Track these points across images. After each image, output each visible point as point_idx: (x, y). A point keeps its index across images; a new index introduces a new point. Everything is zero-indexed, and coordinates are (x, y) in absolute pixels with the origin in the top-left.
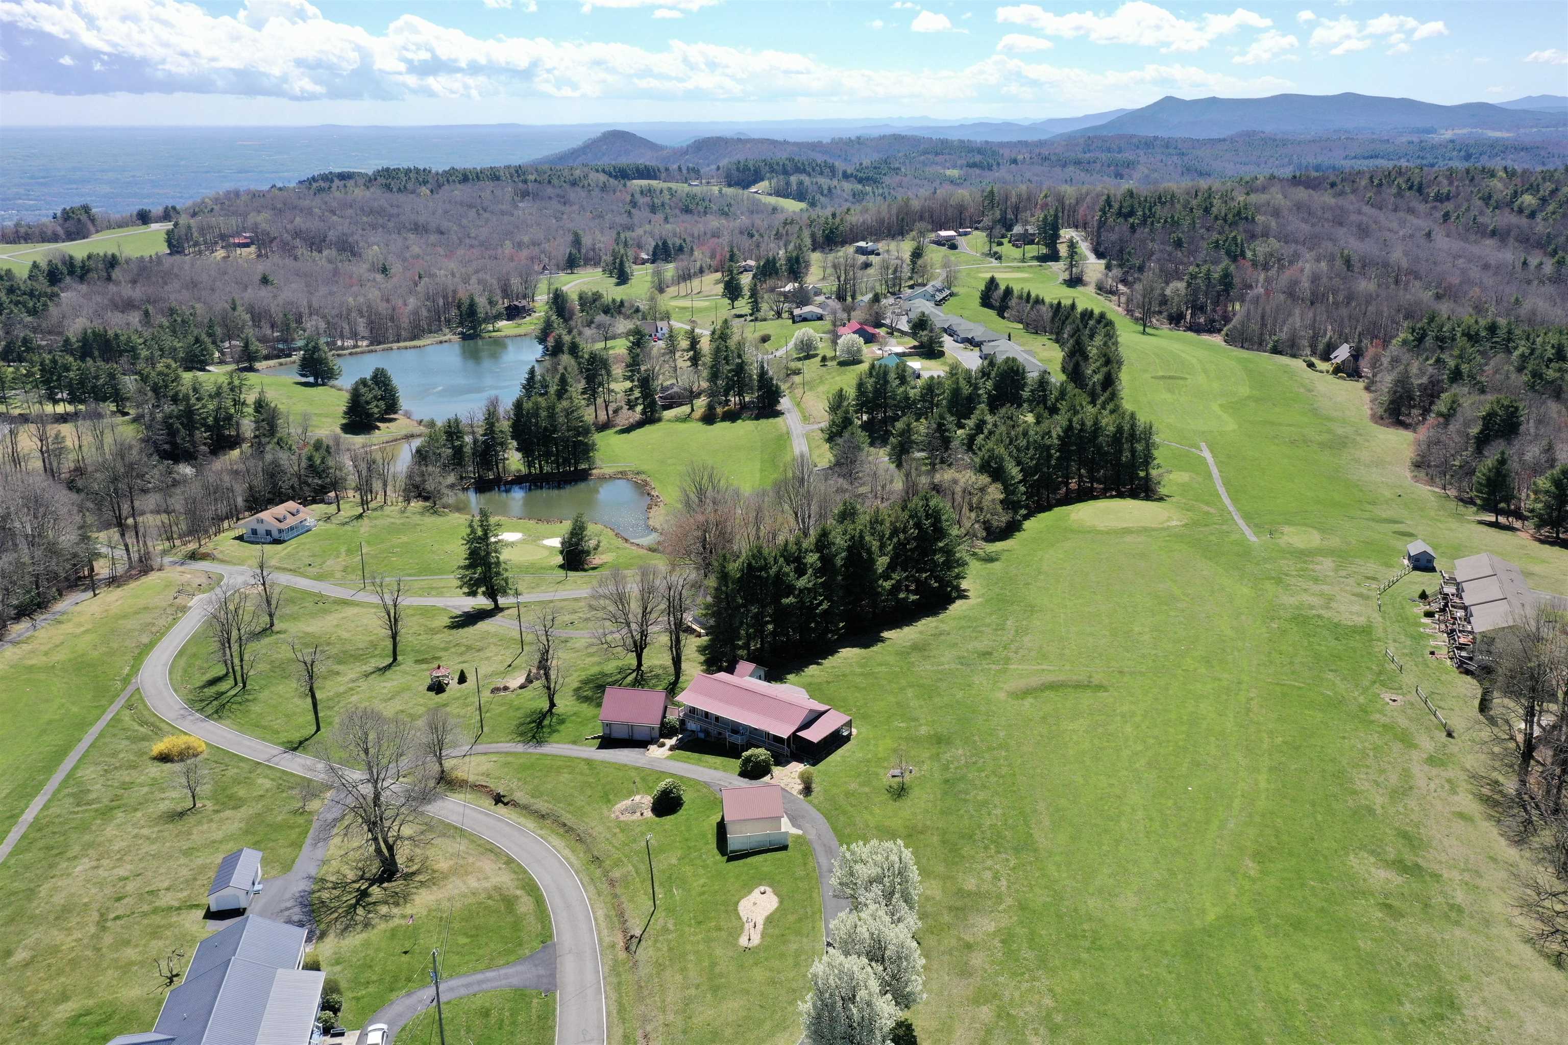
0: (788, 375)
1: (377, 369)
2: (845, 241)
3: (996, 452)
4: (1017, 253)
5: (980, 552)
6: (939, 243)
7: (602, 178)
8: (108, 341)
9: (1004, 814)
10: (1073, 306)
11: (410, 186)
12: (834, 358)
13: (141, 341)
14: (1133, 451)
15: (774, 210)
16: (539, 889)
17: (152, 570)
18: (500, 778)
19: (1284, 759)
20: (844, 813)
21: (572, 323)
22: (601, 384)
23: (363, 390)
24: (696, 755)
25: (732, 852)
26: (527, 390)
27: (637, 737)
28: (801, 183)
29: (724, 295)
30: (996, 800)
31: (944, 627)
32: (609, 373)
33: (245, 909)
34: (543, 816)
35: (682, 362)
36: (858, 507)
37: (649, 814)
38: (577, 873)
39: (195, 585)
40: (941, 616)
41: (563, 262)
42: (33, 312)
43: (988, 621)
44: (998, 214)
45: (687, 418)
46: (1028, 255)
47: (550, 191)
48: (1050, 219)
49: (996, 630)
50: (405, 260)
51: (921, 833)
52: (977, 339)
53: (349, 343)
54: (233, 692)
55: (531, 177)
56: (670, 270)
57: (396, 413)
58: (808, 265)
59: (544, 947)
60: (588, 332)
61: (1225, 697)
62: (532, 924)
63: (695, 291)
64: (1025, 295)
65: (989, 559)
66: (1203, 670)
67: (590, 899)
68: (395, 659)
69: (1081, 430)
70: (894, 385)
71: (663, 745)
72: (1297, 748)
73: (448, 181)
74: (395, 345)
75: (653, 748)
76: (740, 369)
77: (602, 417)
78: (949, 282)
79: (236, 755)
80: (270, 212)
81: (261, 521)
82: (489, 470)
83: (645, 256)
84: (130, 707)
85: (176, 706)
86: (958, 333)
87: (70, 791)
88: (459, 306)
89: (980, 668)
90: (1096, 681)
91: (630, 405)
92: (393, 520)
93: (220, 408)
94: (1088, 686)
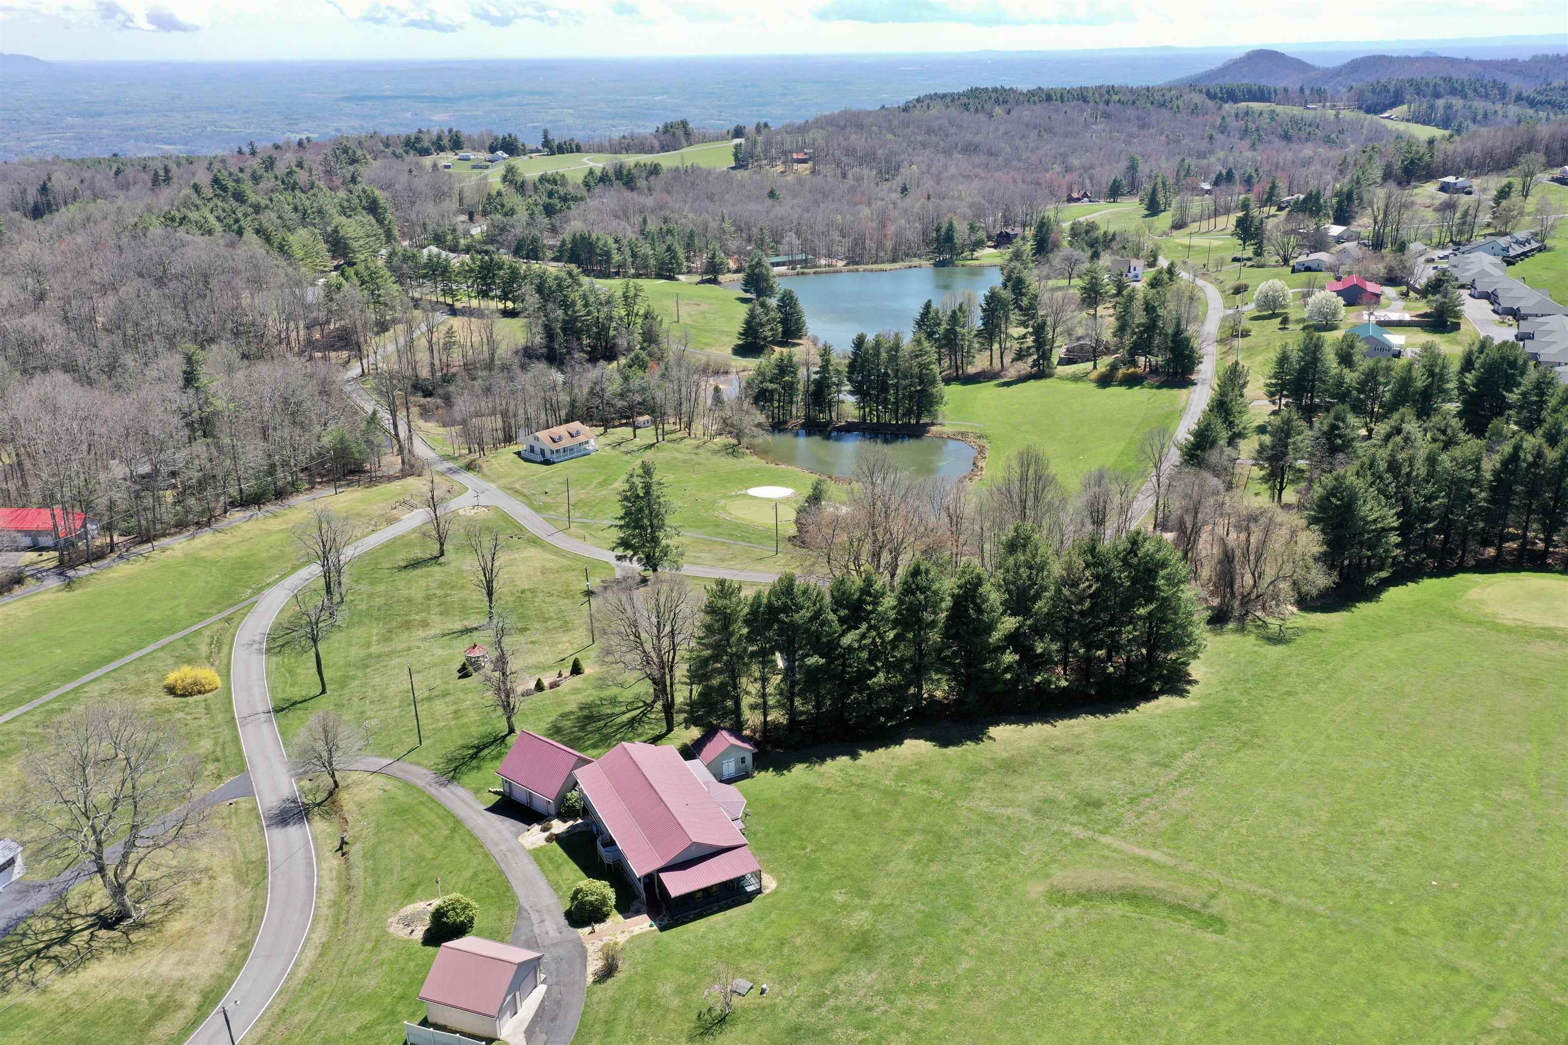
1: (790, 292)
2: (1429, 175)
3: (1349, 483)
5: (1274, 624)
7: (1198, 98)
8: (591, 244)
11: (988, 106)
12: (1300, 320)
13: (617, 246)
15: (1399, 137)
18: (366, 816)
20: (609, 1033)
21: (1050, 256)
22: (997, 327)
23: (759, 311)
24: (562, 858)
26: (919, 326)
27: (536, 805)
28: (1449, 107)
29: (1234, 234)
31: (1092, 738)
32: (1006, 316)
34: (348, 888)
37: (419, 933)
38: (281, 991)
39: (427, 497)
41: (1106, 190)
43: (1163, 743)
45: (1076, 378)
47: (1130, 112)
49: (1157, 764)
52: (1523, 312)
53: (823, 262)
55: (1116, 98)
57: (800, 338)
58: (1364, 204)
60: (1057, 265)
63: (1219, 228)
65: (1277, 640)
66: (1436, 942)
68: (489, 622)
69: (1534, 464)
70: (1328, 364)
71: (544, 830)
73: (1029, 101)
74: (865, 267)
75: (536, 828)
76: (1154, 323)
77: (996, 365)
78: (1541, 234)
79: (230, 702)
80: (830, 129)
81: (537, 439)
82: (820, 412)
83: (1206, 186)
84: (228, 620)
85: (261, 630)
86: (1500, 300)
87: (55, 706)
88: (938, 230)
89: (1054, 828)
90: (1215, 908)
91: (1020, 356)
92: (678, 455)
93: (611, 319)
94: (1197, 913)
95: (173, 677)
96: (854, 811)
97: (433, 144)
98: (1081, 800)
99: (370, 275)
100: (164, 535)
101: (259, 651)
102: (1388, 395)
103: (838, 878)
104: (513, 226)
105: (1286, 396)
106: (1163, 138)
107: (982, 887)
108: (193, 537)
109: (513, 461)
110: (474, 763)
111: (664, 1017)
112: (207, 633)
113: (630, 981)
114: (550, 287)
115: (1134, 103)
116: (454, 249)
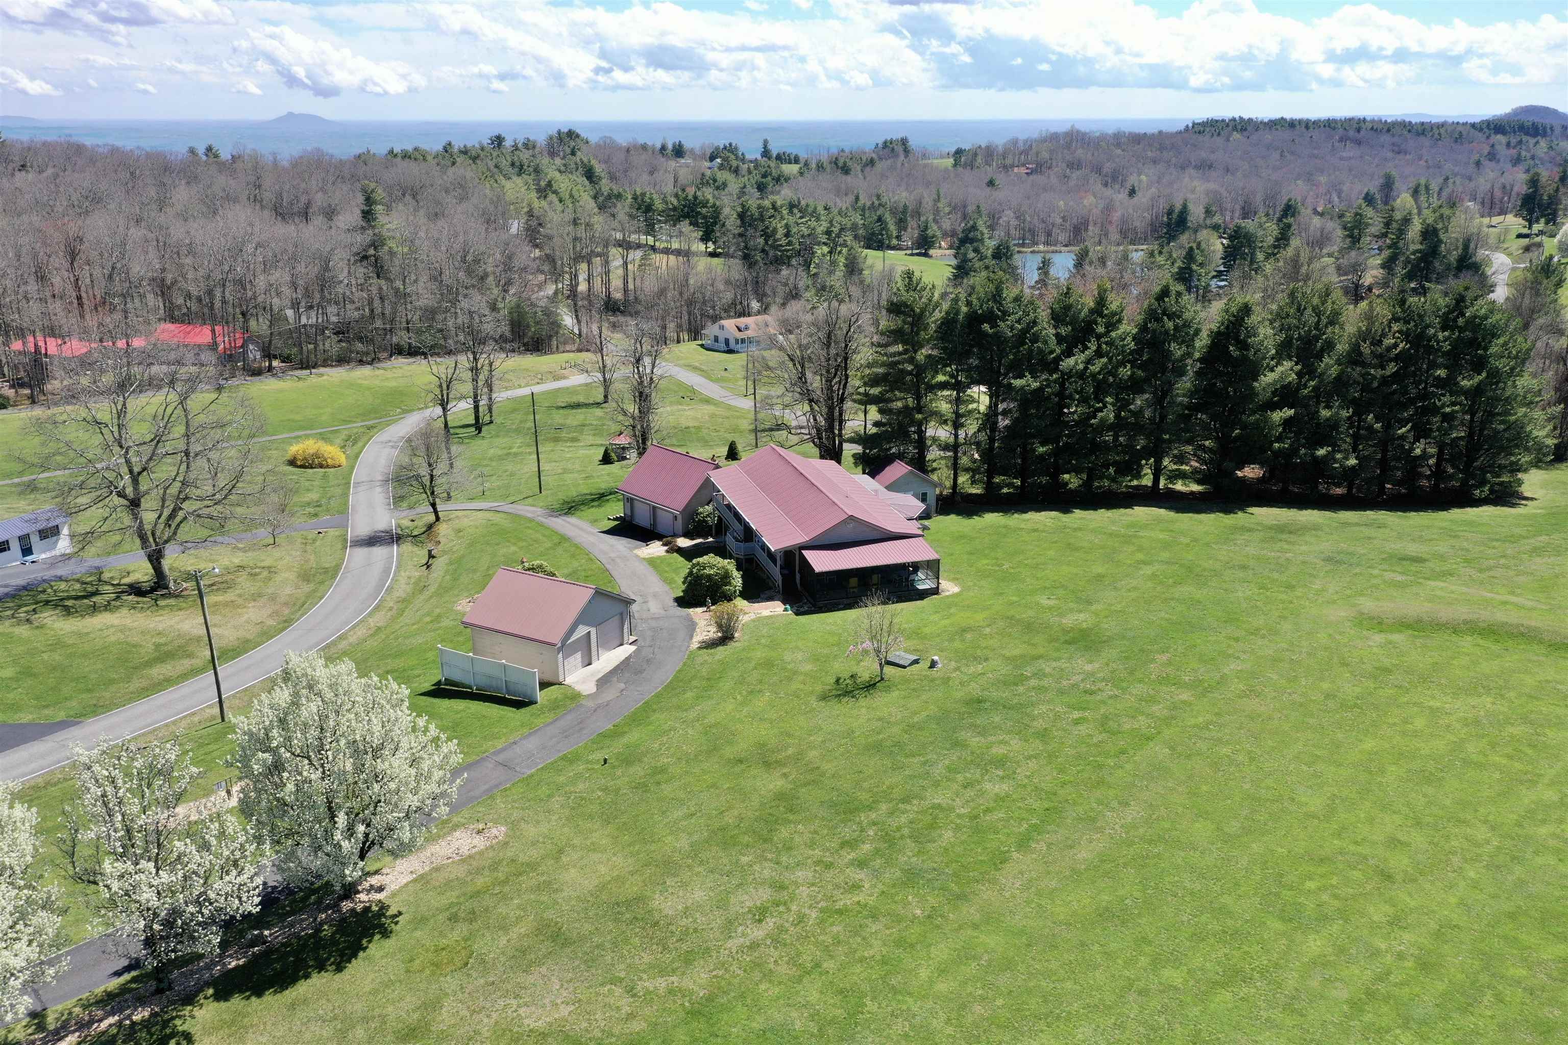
7: (1462, 128)
11: (1224, 132)
18: (461, 538)
20: (709, 688)
24: (683, 563)
25: (453, 685)
27: (660, 528)
30: (1031, 767)
31: (1392, 523)
34: (424, 588)
49: (1497, 540)
51: (769, 764)
54: (463, 435)
55: (1368, 126)
59: (60, 722)
62: (120, 691)
71: (669, 544)
73: (1270, 128)
75: (657, 543)
79: (350, 475)
81: (722, 328)
88: (1170, 213)
95: (295, 449)
98: (1392, 556)
100: (324, 366)
101: (394, 447)
103: (1047, 588)
106: (1422, 163)
108: (352, 370)
109: (699, 353)
110: (594, 504)
111: (789, 679)
112: (346, 433)
113: (747, 649)
114: (752, 215)
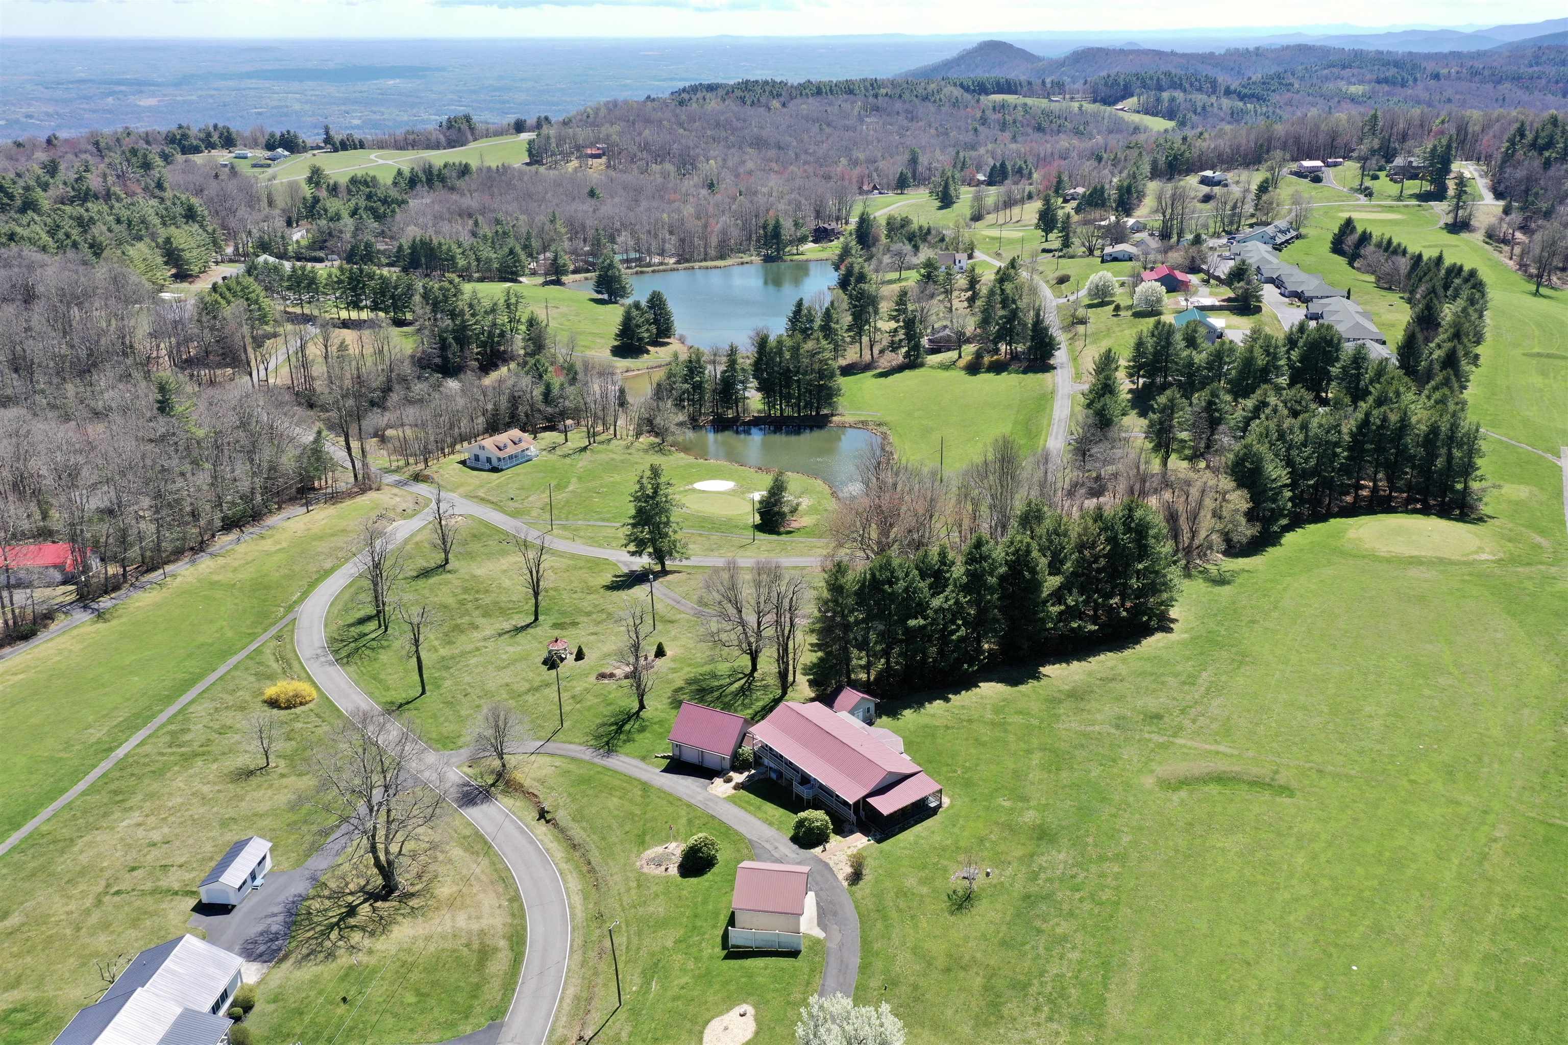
0: (1073, 323)
1: (654, 292)
2: (1190, 169)
3: (1254, 449)
4: (1394, 189)
5: (1213, 569)
6: (1299, 174)
7: (957, 92)
8: (432, 249)
9: (1080, 962)
10: (1439, 260)
11: (763, 100)
12: (1130, 307)
13: (460, 250)
14: (1450, 456)
15: (1136, 129)
16: (524, 943)
17: (371, 489)
18: (552, 789)
19: (1512, 944)
20: (885, 918)
21: (874, 250)
22: (867, 322)
23: (635, 313)
24: (758, 801)
25: (734, 946)
26: (792, 323)
27: (710, 763)
28: (1173, 99)
29: (1037, 226)
30: (1079, 938)
31: (1123, 670)
32: (876, 312)
33: (234, 907)
34: (575, 846)
35: (959, 303)
36: (1046, 509)
37: (674, 870)
38: (573, 929)
39: (399, 510)
40: (1127, 653)
41: (894, 183)
42: (378, 217)
43: (1179, 668)
44: (1376, 144)
45: (948, 367)
46: (1407, 192)
47: (898, 105)
48: (1439, 149)
49: (1184, 683)
50: (737, 176)
51: (964, 968)
52: (1307, 294)
53: (656, 259)
54: (373, 636)
55: (884, 91)
56: (992, 194)
57: (669, 337)
58: (1141, 196)
59: (490, 1027)
60: (887, 259)
61: (1456, 831)
62: (492, 992)
63: (1014, 220)
64: (1385, 242)
65: (1221, 581)
66: (1438, 786)
67: (569, 970)
68: (536, 619)
69: (1381, 427)
70: (1179, 347)
71: (729, 780)
72: (1539, 929)
73: (801, 94)
74: (697, 265)
75: (718, 781)
76: (1014, 315)
77: (867, 357)
78: (1297, 224)
79: (338, 710)
80: (623, 124)
81: (482, 447)
82: (728, 408)
83: (981, 177)
84: (279, 638)
85: (317, 644)
86: (1287, 285)
87: (172, 727)
88: (765, 227)
89: (1137, 737)
90: (1282, 779)
91: (894, 347)
92: (614, 456)
93: (494, 324)
94: (1269, 785)
95: (271, 691)
96: (976, 740)
97: (202, 140)
98: (1145, 715)
99: (242, 290)
100: (167, 562)
101: (331, 664)
102: (1233, 372)
103: (996, 790)
104: (341, 232)
105: (1143, 376)
106: (933, 131)
107: (1108, 784)
108: (193, 562)
109: (460, 470)
110: (623, 737)
111: (921, 901)
112: (268, 651)
113: (877, 881)
114: (436, 297)
115: (900, 96)
116: (282, 256)
